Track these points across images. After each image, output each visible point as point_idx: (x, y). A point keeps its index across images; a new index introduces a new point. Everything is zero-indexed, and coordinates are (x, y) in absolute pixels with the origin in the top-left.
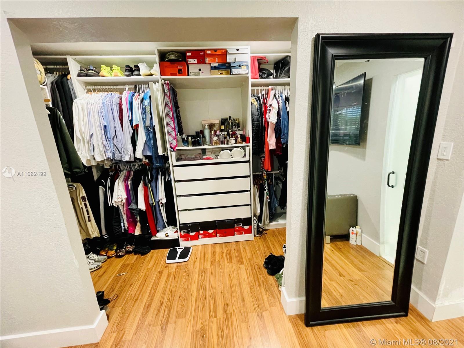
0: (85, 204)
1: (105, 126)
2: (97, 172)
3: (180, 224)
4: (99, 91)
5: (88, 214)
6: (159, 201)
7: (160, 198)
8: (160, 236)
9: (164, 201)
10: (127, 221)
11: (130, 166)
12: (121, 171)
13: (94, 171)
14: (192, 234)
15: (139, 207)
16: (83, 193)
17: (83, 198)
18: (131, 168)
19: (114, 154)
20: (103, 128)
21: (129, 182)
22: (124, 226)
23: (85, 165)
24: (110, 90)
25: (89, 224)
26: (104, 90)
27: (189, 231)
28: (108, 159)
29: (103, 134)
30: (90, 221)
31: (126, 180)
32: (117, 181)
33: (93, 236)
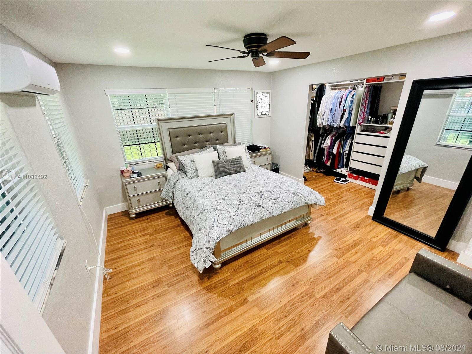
0: (312, 144)
1: (332, 109)
2: (322, 130)
3: (350, 167)
4: (336, 89)
5: (312, 148)
6: (344, 152)
7: (345, 150)
8: (339, 170)
9: (347, 152)
10: (326, 157)
11: (338, 130)
12: (333, 132)
13: (321, 129)
14: (355, 175)
15: (333, 152)
16: (313, 139)
17: (313, 141)
18: (338, 131)
19: (331, 123)
20: (330, 109)
21: (333, 138)
22: (324, 159)
23: (318, 126)
24: (341, 89)
25: (311, 152)
26: (339, 89)
27: (353, 173)
28: (328, 125)
29: (330, 112)
30: (312, 152)
31: (332, 137)
32: (328, 136)
33: (311, 159)
